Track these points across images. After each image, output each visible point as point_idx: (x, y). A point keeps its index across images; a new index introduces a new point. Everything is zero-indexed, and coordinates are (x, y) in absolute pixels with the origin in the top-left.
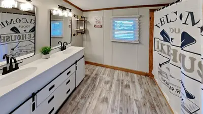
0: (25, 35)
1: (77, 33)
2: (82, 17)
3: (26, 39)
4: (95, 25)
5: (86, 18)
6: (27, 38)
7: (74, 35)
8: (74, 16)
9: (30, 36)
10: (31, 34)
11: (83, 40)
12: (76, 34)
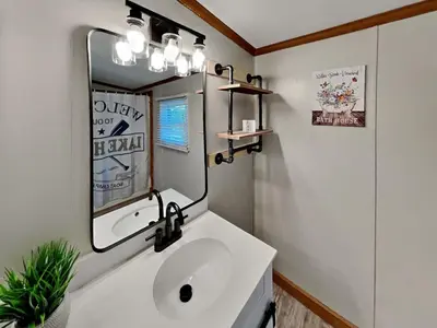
0: (103, 143)
1: (233, 152)
2: (250, 78)
3: (103, 153)
4: (316, 114)
5: (269, 80)
6: (106, 150)
7: (219, 159)
8: (219, 70)
9: (114, 146)
10: (114, 141)
11: (253, 175)
12: (226, 156)
